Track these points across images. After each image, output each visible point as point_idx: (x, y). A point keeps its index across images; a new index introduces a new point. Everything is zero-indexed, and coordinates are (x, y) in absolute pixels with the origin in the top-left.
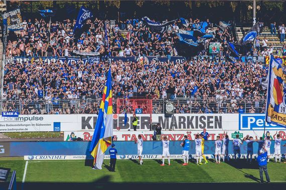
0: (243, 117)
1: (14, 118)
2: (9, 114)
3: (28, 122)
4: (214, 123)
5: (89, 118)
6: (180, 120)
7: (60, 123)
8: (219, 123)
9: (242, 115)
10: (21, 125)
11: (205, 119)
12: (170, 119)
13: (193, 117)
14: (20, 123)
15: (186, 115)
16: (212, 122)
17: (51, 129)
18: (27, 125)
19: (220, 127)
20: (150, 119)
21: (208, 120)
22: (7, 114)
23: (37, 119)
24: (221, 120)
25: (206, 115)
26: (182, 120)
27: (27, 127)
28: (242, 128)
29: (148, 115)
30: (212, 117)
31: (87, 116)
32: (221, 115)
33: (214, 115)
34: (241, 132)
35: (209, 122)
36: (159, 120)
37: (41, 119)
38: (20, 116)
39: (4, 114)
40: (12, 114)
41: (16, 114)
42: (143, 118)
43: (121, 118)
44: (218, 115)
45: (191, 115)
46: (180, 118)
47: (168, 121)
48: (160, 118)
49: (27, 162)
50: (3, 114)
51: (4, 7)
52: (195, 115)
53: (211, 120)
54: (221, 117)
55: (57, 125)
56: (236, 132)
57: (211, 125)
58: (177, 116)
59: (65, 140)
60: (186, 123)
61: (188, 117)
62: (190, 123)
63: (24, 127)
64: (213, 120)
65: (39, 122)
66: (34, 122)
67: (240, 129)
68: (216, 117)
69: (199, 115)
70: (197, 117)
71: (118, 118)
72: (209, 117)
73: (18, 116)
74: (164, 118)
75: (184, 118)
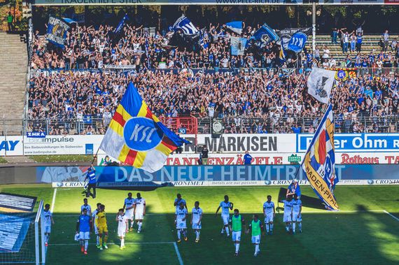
0: (301, 137)
1: (40, 139)
2: (35, 134)
3: (56, 144)
4: (268, 144)
6: (229, 141)
8: (273, 144)
9: (300, 135)
10: (49, 147)
11: (257, 140)
12: (218, 140)
13: (244, 138)
14: (47, 145)
15: (236, 136)
16: (266, 144)
17: (82, 151)
18: (55, 147)
19: (275, 149)
20: (195, 140)
21: (262, 141)
22: (33, 134)
23: (67, 140)
24: (276, 141)
25: (259, 136)
26: (232, 141)
27: (56, 150)
28: (299, 150)
29: (193, 136)
30: (266, 138)
32: (277, 135)
33: (268, 135)
34: (298, 155)
35: (262, 144)
36: (206, 142)
37: (71, 140)
38: (47, 137)
39: (30, 135)
40: (38, 134)
41: (43, 134)
44: (273, 135)
45: (241, 136)
46: (229, 139)
47: (215, 142)
48: (207, 139)
49: (56, 190)
50: (27, 135)
51: (29, 13)
52: (246, 135)
53: (264, 141)
54: (275, 138)
55: (89, 146)
56: (293, 155)
57: (264, 146)
58: (226, 136)
59: (98, 164)
60: (236, 144)
61: (239, 138)
62: (240, 144)
63: (52, 150)
64: (267, 141)
65: (69, 143)
66: (64, 144)
67: (297, 152)
68: (270, 138)
69: (251, 136)
70: (248, 138)
72: (262, 138)
73: (44, 137)
74: (211, 139)
75: (234, 139)
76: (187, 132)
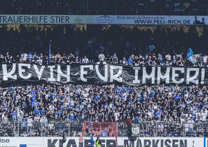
4: (179, 146)
5: (55, 141)
6: (145, 143)
7: (26, 145)
8: (184, 146)
9: (207, 139)
11: (170, 142)
12: (135, 142)
13: (158, 141)
15: (151, 139)
16: (177, 146)
20: (115, 142)
21: (174, 143)
24: (186, 144)
25: (171, 139)
26: (147, 143)
29: (114, 138)
30: (177, 141)
31: (53, 138)
32: (187, 138)
33: (179, 139)
35: (174, 146)
36: (125, 144)
37: (7, 141)
42: (109, 142)
43: (87, 141)
44: (183, 139)
45: (156, 139)
46: (145, 141)
47: (133, 144)
48: (126, 142)
52: (160, 138)
53: (176, 143)
54: (186, 141)
55: (23, 146)
58: (142, 139)
60: (151, 146)
61: (154, 141)
62: (155, 146)
64: (178, 143)
65: (5, 144)
66: (1, 144)
68: (181, 141)
69: (165, 139)
70: (162, 141)
71: (84, 141)
72: (174, 141)
74: (129, 142)
75: (149, 141)
76: (108, 135)
